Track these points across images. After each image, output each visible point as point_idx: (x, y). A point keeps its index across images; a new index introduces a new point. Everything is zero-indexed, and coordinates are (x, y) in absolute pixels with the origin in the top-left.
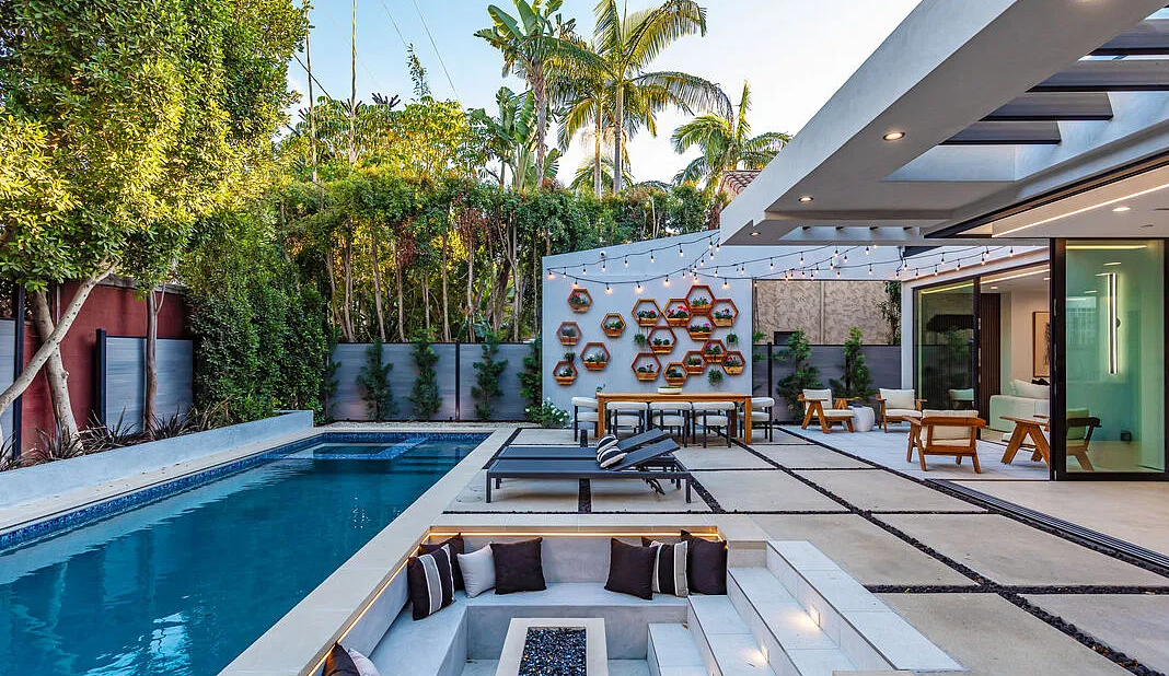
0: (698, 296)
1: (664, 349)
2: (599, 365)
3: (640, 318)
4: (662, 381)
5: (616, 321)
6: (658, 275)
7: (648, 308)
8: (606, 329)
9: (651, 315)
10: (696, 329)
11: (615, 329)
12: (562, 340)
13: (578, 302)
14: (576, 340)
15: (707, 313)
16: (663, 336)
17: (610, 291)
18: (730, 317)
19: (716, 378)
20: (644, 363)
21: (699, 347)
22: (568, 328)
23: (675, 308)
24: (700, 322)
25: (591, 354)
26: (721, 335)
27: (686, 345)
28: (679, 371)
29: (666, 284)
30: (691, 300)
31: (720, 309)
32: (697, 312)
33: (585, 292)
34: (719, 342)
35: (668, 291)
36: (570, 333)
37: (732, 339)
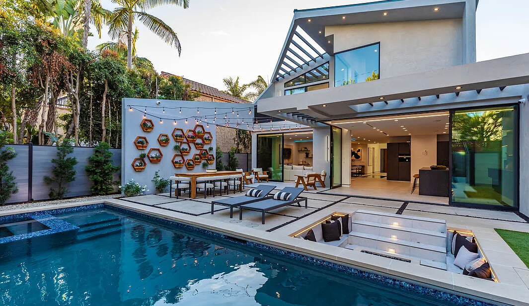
0: (199, 129)
1: (186, 152)
2: (156, 160)
3: (176, 138)
4: (184, 167)
5: (165, 138)
6: (182, 118)
7: (179, 133)
8: (160, 142)
9: (181, 136)
10: (197, 144)
11: (164, 142)
12: (137, 147)
13: (147, 126)
14: (146, 147)
15: (201, 137)
16: (185, 146)
17: (162, 122)
18: (210, 140)
19: (205, 166)
20: (178, 159)
21: (198, 152)
22: (141, 140)
23: (191, 134)
24: (199, 141)
25: (153, 154)
26: (206, 147)
27: (194, 151)
28: (191, 163)
29: (186, 122)
30: (197, 131)
31: (206, 136)
32: (198, 136)
33: (150, 121)
34: (206, 150)
35: (188, 126)
36: (142, 143)
37: (211, 149)
